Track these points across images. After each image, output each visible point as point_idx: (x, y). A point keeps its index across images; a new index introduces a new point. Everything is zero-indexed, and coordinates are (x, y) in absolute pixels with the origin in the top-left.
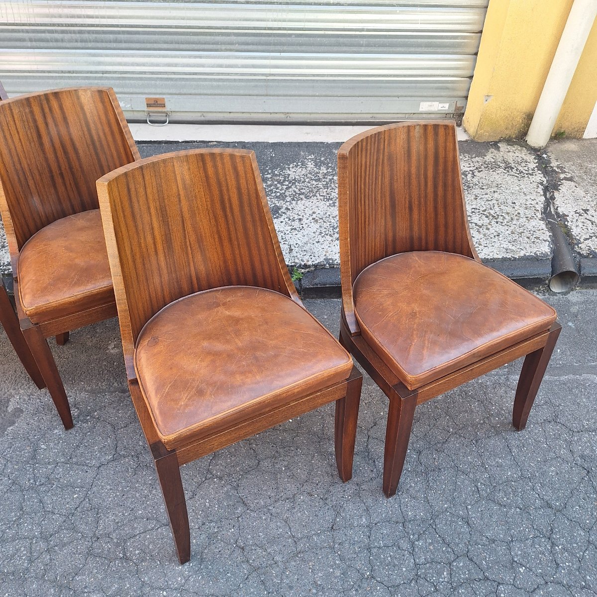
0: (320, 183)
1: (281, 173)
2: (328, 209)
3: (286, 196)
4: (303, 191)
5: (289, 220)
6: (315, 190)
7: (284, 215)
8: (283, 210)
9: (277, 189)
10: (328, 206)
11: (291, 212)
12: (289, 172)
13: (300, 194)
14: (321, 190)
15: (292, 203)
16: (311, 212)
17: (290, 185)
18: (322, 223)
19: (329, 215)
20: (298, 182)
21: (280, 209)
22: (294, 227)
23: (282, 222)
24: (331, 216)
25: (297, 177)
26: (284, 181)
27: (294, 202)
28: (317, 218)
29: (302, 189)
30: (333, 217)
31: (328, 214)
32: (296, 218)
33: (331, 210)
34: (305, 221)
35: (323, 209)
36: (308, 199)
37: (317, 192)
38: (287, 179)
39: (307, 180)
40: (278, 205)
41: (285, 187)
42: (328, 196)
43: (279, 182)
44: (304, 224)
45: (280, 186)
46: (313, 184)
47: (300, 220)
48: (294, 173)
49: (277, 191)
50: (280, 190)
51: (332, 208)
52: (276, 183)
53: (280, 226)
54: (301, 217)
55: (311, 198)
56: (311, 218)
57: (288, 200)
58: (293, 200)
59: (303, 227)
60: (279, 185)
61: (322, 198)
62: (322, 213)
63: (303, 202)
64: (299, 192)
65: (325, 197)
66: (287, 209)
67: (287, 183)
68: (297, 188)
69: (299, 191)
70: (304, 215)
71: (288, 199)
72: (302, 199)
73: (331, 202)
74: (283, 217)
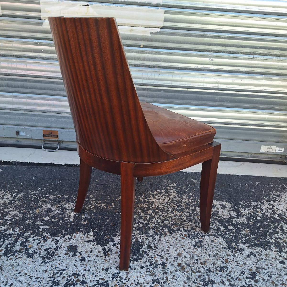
0: (183, 215)
1: (146, 199)
2: (195, 250)
3: (149, 229)
4: (167, 223)
5: (150, 265)
6: (179, 223)
7: (145, 255)
8: (145, 248)
9: (140, 218)
10: (194, 246)
11: (153, 252)
12: (153, 200)
13: (163, 227)
14: (185, 223)
15: (155, 239)
16: (175, 254)
17: (153, 214)
18: (190, 272)
19: (197, 260)
20: (162, 212)
21: (141, 246)
22: (156, 278)
23: (142, 267)
24: (199, 262)
25: (160, 206)
26: (148, 209)
27: (157, 237)
28: (183, 264)
29: (166, 220)
30: (201, 263)
31: (196, 257)
32: (159, 262)
33: (198, 252)
34: (169, 268)
35: (189, 250)
36: (172, 234)
37: (181, 225)
38: (151, 207)
39: (170, 210)
40: (139, 240)
41: (148, 216)
42: (193, 231)
43: (143, 211)
44: (169, 272)
45: (144, 215)
46: (177, 215)
47: (164, 265)
48: (158, 201)
49: (140, 220)
50: (144, 220)
51: (199, 249)
52: (140, 211)
53: (139, 275)
54: (164, 261)
55: (175, 233)
56: (176, 263)
57: (151, 234)
58: (156, 234)
59: (167, 279)
60: (142, 214)
61: (187, 233)
62: (188, 256)
63: (167, 237)
64: (162, 224)
65: (190, 233)
66: (149, 247)
67: (150, 212)
68: (160, 219)
69: (163, 222)
70: (169, 258)
71: (151, 232)
72: (165, 234)
73: (197, 240)
74: (144, 259)
